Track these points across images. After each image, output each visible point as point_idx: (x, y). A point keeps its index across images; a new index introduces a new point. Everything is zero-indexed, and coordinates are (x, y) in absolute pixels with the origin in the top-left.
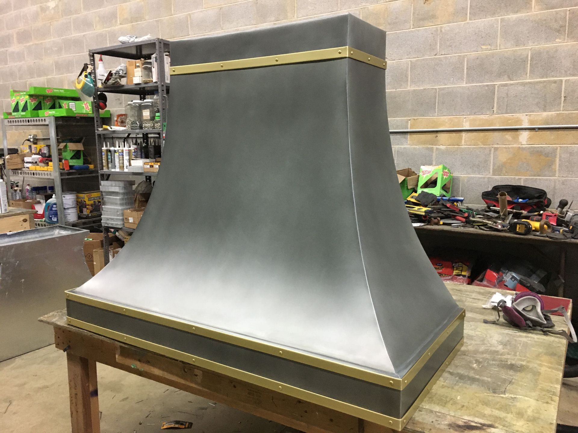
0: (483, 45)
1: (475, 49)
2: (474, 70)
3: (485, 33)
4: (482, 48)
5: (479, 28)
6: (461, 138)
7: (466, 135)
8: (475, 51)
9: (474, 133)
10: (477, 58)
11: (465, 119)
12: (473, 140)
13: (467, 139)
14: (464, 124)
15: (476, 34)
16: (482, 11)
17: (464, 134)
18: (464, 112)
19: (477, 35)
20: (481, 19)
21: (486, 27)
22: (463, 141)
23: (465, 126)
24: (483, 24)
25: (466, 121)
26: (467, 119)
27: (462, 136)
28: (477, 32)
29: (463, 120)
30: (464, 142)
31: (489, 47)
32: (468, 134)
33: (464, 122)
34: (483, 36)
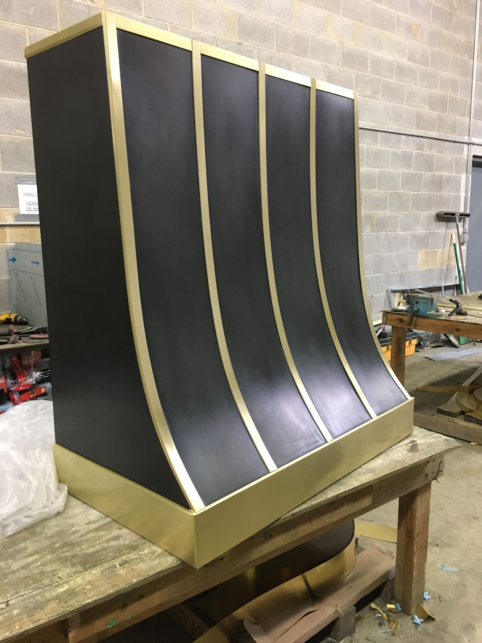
0: (17, 129)
1: (7, 131)
2: (10, 155)
3: (17, 115)
4: (15, 132)
5: (10, 108)
6: (5, 234)
7: (10, 230)
8: (7, 134)
9: (20, 229)
10: (12, 143)
11: (6, 212)
12: (19, 236)
13: (12, 236)
14: (6, 217)
15: (6, 114)
16: (11, 89)
17: (8, 230)
18: (4, 204)
19: (8, 115)
20: (10, 98)
21: (18, 109)
22: (8, 238)
23: (8, 221)
24: (13, 104)
25: (8, 215)
26: (9, 212)
27: (6, 232)
28: (8, 112)
29: (5, 213)
30: (10, 239)
31: (24, 132)
32: (13, 229)
33: (6, 215)
34: (15, 118)
